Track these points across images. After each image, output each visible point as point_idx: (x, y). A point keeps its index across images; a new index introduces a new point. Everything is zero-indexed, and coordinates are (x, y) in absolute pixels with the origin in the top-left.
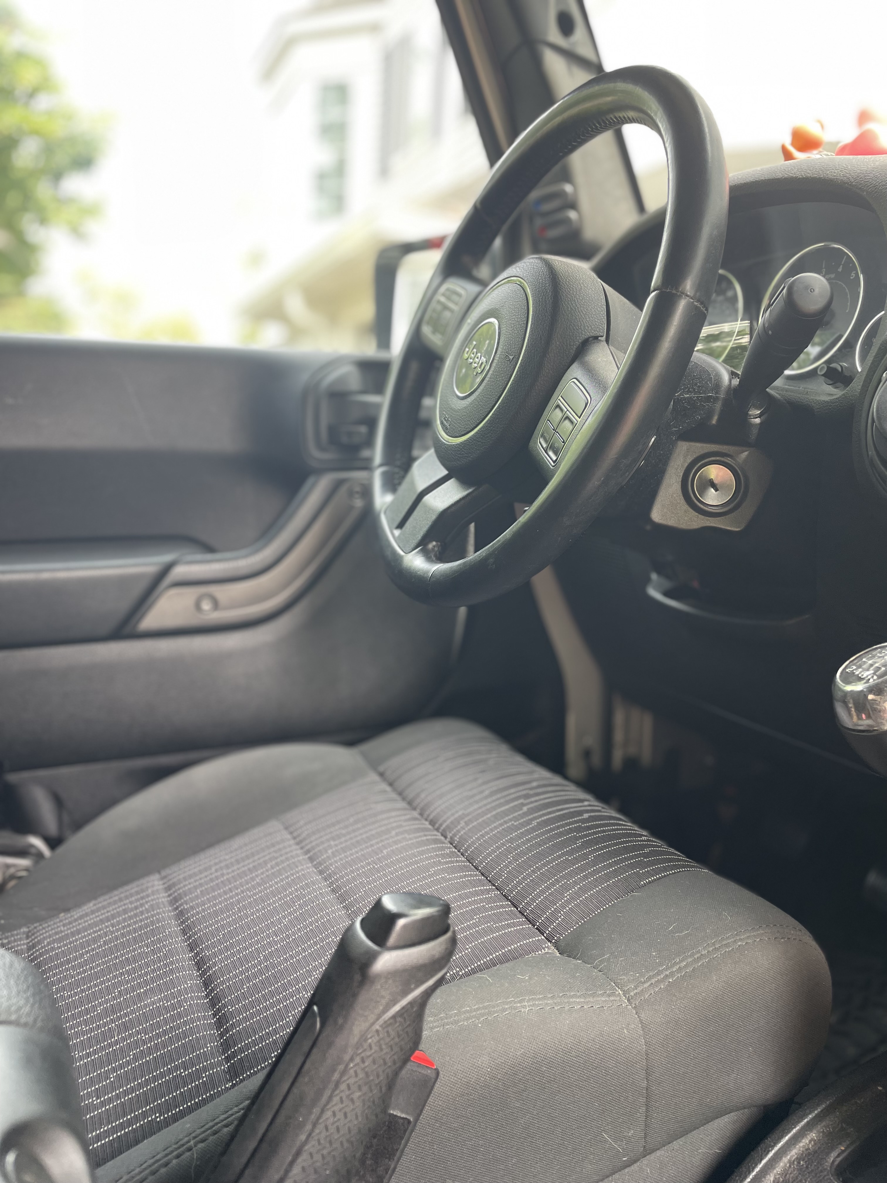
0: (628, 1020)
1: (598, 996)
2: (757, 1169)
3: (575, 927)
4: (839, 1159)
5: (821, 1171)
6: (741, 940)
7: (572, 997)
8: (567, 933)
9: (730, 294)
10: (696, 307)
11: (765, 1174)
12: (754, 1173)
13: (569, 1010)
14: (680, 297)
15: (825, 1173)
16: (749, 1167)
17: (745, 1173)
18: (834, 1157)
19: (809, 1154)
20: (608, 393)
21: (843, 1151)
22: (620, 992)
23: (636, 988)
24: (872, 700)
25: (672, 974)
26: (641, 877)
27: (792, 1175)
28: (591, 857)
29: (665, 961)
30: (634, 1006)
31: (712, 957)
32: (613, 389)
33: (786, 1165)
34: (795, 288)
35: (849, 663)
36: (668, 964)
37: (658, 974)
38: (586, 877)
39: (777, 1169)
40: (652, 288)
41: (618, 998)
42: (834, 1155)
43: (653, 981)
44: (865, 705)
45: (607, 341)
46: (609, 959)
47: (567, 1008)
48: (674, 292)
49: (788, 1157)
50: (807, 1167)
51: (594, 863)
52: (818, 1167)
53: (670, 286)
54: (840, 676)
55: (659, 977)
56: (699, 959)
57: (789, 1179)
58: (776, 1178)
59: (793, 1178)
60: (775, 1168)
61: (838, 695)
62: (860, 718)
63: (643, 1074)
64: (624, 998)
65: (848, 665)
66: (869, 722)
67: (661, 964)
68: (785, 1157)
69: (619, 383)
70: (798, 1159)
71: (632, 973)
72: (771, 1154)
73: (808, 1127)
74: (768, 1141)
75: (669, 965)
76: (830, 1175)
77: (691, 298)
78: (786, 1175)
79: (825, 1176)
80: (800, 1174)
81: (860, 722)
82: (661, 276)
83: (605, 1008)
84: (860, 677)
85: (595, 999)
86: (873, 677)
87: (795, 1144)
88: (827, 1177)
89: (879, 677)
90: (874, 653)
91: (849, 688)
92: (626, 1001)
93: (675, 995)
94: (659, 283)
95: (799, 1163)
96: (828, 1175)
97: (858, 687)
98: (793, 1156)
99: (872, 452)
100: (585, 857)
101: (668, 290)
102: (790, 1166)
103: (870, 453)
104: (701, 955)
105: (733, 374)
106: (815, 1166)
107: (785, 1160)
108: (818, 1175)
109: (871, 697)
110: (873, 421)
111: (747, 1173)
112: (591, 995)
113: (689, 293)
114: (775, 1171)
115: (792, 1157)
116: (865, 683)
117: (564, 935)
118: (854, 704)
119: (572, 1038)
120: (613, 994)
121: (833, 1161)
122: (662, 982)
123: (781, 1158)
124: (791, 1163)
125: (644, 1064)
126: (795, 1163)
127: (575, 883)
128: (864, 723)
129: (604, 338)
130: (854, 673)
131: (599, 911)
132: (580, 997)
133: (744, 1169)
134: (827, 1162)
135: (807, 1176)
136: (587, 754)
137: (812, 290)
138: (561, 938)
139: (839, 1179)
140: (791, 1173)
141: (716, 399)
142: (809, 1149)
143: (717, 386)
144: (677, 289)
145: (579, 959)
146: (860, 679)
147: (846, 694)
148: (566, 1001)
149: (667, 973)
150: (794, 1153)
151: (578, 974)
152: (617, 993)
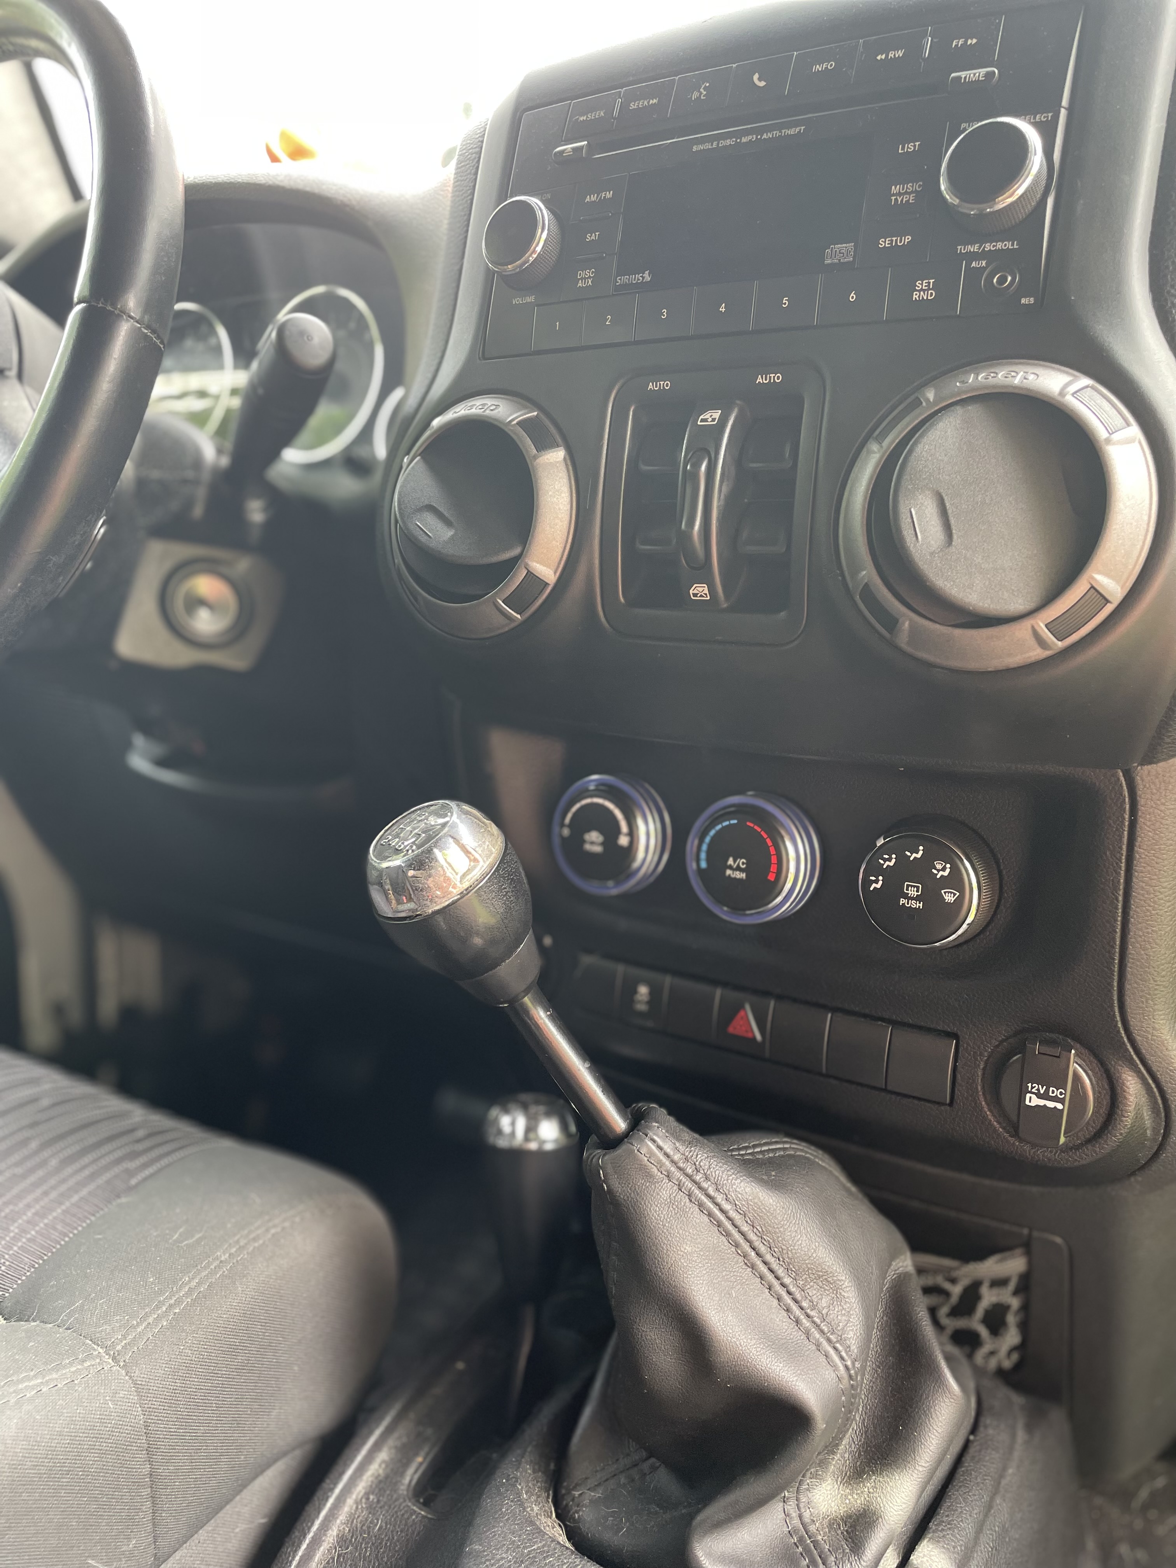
0: (113, 1388)
1: (65, 1367)
2: (315, 1528)
3: (28, 1274)
4: (416, 1477)
5: (397, 1500)
6: (275, 1226)
7: (22, 1381)
8: (15, 1286)
9: (213, 341)
10: (146, 335)
11: (325, 1531)
12: (311, 1534)
13: (17, 1403)
14: (119, 317)
15: (401, 1500)
16: (303, 1529)
17: (299, 1539)
18: (411, 1475)
19: (380, 1482)
20: (17, 452)
21: (421, 1464)
22: (101, 1350)
23: (124, 1337)
24: (413, 877)
25: (178, 1302)
26: (130, 1173)
27: (359, 1520)
28: (54, 1162)
29: (168, 1286)
30: (122, 1364)
31: (235, 1261)
32: (26, 445)
33: (351, 1508)
34: (287, 333)
35: (385, 833)
36: (172, 1288)
37: (158, 1307)
38: (46, 1193)
39: (341, 1518)
40: (75, 300)
41: (98, 1360)
42: (410, 1471)
43: (151, 1320)
44: (405, 884)
45: (20, 376)
46: (82, 1305)
47: (13, 1401)
48: (109, 308)
49: (354, 1496)
50: (378, 1501)
51: (58, 1170)
52: (392, 1496)
53: (102, 299)
54: (374, 851)
55: (160, 1311)
56: (218, 1267)
57: (357, 1525)
58: (340, 1531)
59: (361, 1521)
60: (337, 1518)
61: (372, 875)
62: (399, 902)
63: (143, 1455)
64: (107, 1357)
65: (383, 835)
66: (411, 905)
67: (161, 1292)
68: (350, 1498)
69: (34, 438)
70: (367, 1495)
71: (118, 1318)
72: (331, 1501)
73: (377, 1447)
74: (326, 1484)
75: (174, 1289)
76: (407, 1501)
77: (137, 322)
78: (352, 1522)
79: (400, 1505)
80: (370, 1513)
81: (401, 907)
82: (88, 283)
83: (76, 1382)
84: (397, 850)
85: (60, 1373)
86: (412, 847)
87: (361, 1475)
88: (404, 1505)
89: (418, 847)
90: (413, 816)
91: (385, 865)
92: (110, 1361)
93: (183, 1331)
94: (86, 293)
95: (368, 1499)
96: (405, 1501)
97: (397, 862)
98: (360, 1492)
99: (398, 560)
100: (44, 1163)
101: (101, 305)
102: (357, 1508)
103: (396, 561)
104: (221, 1262)
105: (220, 451)
106: (388, 1495)
107: (350, 1502)
108: (392, 1507)
109: (411, 873)
110: (396, 522)
111: (302, 1538)
112: (53, 1369)
113: (132, 314)
114: (338, 1521)
115: (358, 1494)
116: (404, 856)
117: (11, 1290)
118: (392, 885)
119: (24, 1443)
120: (90, 1356)
121: (410, 1481)
122: (164, 1317)
123: (344, 1502)
124: (357, 1503)
125: (144, 1441)
126: (364, 1500)
127: (29, 1206)
128: (406, 908)
129: (13, 373)
130: (390, 844)
131: (67, 1239)
132: (35, 1376)
133: (297, 1534)
134: (403, 1484)
135: (379, 1513)
136: (58, 1010)
137: (310, 338)
138: (7, 1295)
139: (418, 1501)
140: (358, 1517)
141: (196, 482)
142: (379, 1475)
143: (197, 462)
144: (114, 305)
145: (34, 1320)
146: (397, 851)
147: (381, 872)
148: (12, 1390)
149: (172, 1302)
150: (361, 1488)
151: (31, 1344)
152: (95, 1353)
